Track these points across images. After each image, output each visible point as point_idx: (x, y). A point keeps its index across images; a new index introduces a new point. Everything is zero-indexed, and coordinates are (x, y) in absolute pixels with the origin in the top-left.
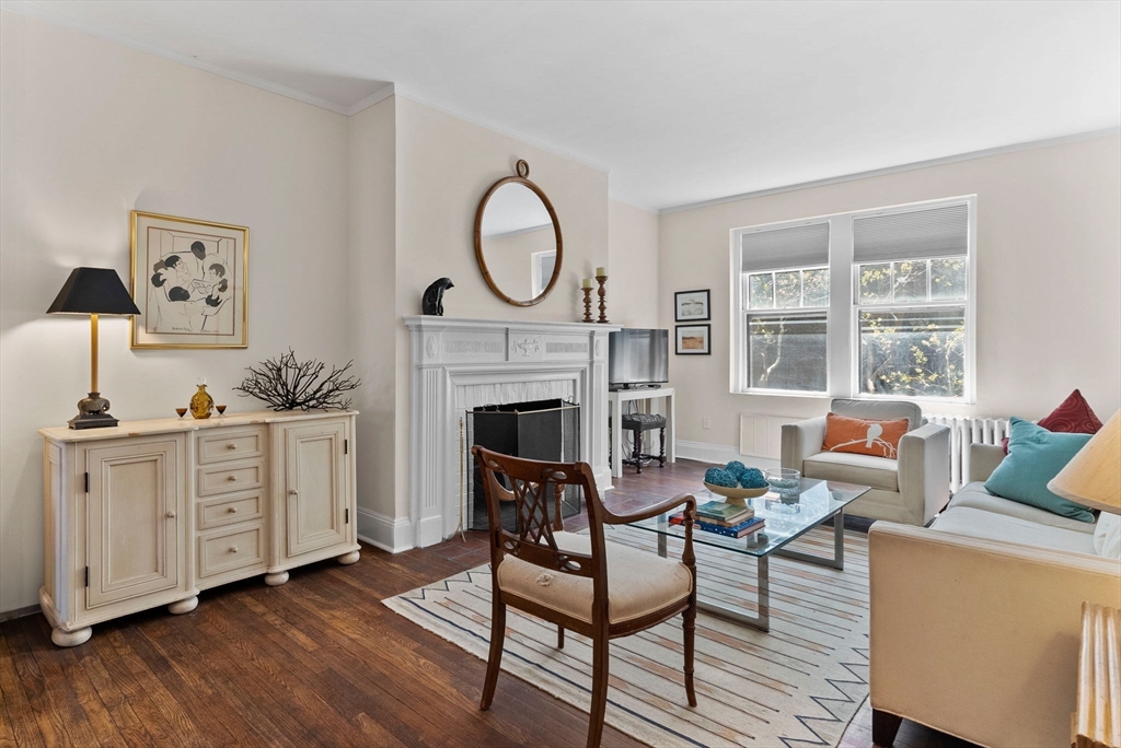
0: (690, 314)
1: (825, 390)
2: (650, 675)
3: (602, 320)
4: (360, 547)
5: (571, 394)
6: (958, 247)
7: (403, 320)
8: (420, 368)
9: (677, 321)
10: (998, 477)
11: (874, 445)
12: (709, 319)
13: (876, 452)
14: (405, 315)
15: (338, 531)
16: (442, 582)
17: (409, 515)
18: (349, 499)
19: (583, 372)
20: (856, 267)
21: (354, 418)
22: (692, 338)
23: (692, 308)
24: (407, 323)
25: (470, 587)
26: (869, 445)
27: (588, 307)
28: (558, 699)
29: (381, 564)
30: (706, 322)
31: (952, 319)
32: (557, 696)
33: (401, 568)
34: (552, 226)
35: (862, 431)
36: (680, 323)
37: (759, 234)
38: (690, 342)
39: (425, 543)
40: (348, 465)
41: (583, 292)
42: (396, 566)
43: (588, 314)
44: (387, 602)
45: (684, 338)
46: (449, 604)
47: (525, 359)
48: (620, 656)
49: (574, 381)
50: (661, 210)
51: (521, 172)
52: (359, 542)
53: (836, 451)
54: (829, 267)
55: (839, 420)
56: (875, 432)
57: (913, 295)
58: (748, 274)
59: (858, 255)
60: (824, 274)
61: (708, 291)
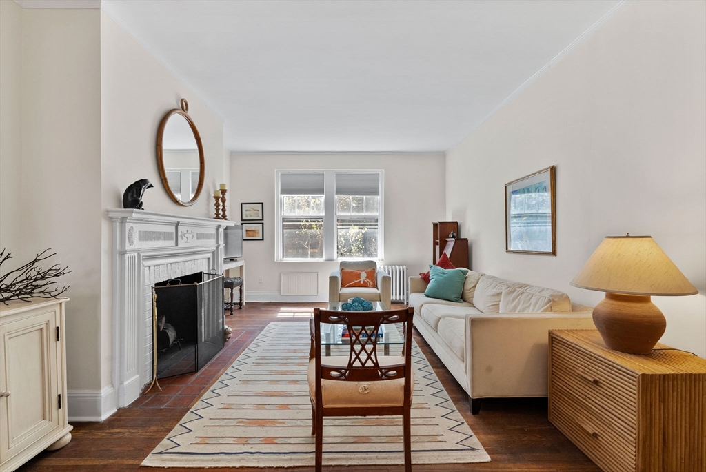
0: (251, 216)
1: (322, 257)
2: (373, 427)
3: (224, 217)
4: (71, 427)
5: (207, 269)
6: (375, 192)
7: (108, 212)
8: (123, 254)
9: (242, 220)
10: (430, 290)
11: (364, 282)
12: (263, 220)
13: (365, 285)
14: (109, 208)
15: (50, 420)
16: (178, 427)
17: (112, 384)
18: (59, 385)
19: (213, 253)
20: (336, 196)
21: (63, 305)
22: (253, 231)
23: (252, 213)
24: (111, 215)
25: (206, 421)
26: (362, 282)
27: (217, 209)
28: (349, 466)
29: (99, 434)
30: (261, 221)
31: (373, 223)
32: (347, 464)
33: (126, 430)
34: (198, 151)
35: (358, 276)
36: (244, 222)
37: (289, 175)
38: (251, 233)
39: (126, 403)
40: (58, 352)
41: (214, 199)
42: (118, 430)
43: (217, 214)
44: (146, 462)
45: (247, 231)
46: (204, 441)
47: (188, 245)
48: (348, 424)
49: (209, 259)
50: (232, 152)
51: (184, 106)
52: (70, 423)
53: (348, 287)
54: (324, 196)
55: (347, 272)
56: (363, 276)
57: (358, 212)
58: (282, 196)
59: (339, 191)
60: (322, 199)
61: (262, 204)
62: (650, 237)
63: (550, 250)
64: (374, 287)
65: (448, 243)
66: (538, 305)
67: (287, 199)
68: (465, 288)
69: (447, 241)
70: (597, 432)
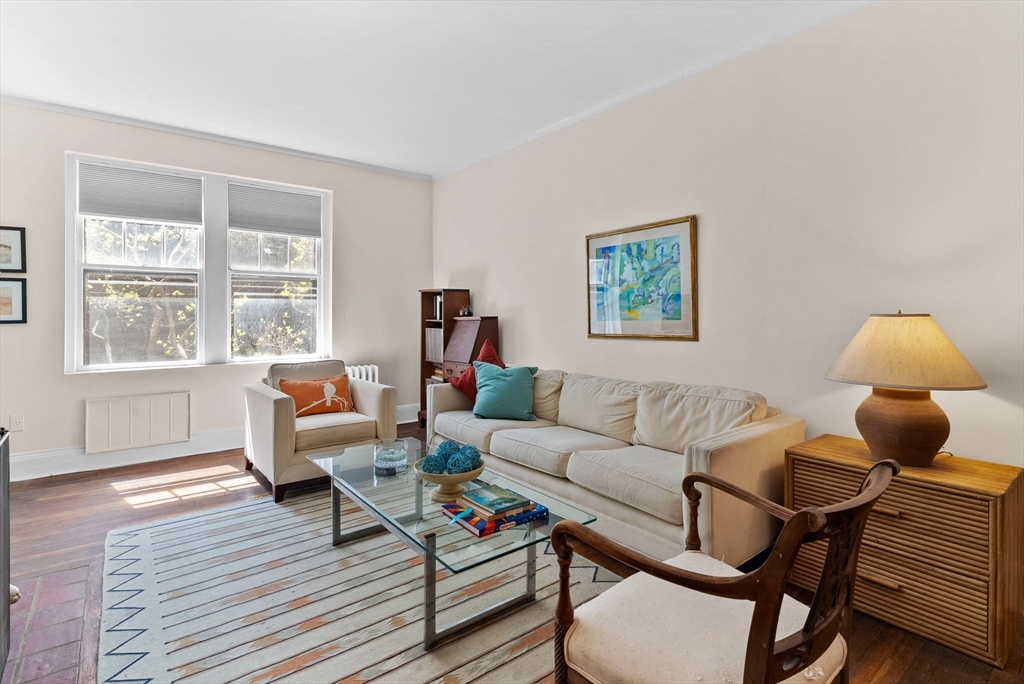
1: (194, 358)
6: (311, 229)
10: (484, 405)
11: (332, 402)
12: (24, 270)
13: (335, 409)
20: (229, 231)
26: (328, 404)
30: (17, 275)
35: (319, 392)
53: (302, 415)
54: (202, 227)
56: (330, 391)
57: (276, 265)
58: (84, 217)
59: (235, 221)
60: (194, 232)
61: (23, 231)
62: (928, 315)
63: (690, 333)
64: (351, 411)
65: (458, 325)
66: (726, 414)
67: (95, 225)
68: (537, 395)
69: (456, 321)
70: (901, 584)
